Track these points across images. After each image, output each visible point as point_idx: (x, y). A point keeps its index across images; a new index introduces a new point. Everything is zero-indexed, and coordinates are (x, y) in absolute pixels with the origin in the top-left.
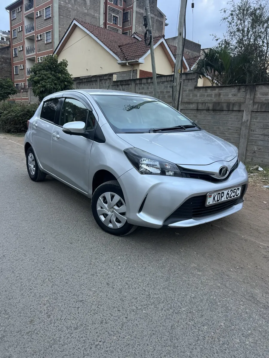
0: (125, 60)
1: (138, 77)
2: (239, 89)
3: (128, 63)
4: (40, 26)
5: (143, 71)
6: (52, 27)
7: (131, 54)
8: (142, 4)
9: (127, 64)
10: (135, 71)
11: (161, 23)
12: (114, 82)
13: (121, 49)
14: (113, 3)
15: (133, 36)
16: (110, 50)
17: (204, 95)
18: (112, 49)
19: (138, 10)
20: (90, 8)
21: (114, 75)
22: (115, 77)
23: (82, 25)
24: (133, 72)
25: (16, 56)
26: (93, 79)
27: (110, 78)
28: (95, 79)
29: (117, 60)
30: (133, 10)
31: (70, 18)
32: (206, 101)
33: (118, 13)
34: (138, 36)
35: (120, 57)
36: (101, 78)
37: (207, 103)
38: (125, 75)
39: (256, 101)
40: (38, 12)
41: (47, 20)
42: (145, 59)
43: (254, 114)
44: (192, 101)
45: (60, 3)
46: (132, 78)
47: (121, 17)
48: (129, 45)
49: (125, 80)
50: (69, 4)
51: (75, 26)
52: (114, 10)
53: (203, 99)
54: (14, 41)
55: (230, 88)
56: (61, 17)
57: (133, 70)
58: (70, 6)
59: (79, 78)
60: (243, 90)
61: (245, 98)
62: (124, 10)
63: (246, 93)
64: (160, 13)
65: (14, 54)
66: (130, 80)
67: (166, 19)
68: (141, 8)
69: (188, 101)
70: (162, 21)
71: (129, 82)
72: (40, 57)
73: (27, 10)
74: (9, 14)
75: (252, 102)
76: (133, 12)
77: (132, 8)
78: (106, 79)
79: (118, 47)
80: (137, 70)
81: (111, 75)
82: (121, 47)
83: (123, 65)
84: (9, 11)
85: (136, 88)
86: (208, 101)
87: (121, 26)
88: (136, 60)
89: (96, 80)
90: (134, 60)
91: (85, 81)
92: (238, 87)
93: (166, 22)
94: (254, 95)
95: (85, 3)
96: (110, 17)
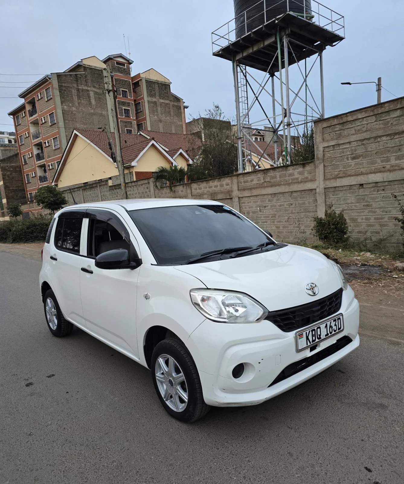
1: (135, 180)
2: (183, 187)
4: (47, 132)
5: (139, 172)
6: (58, 133)
7: (126, 158)
8: (153, 92)
11: (178, 108)
12: (110, 186)
14: (121, 96)
15: (139, 133)
16: (108, 156)
19: (150, 99)
20: (96, 107)
21: (109, 181)
22: (110, 183)
24: (130, 174)
25: (26, 163)
27: (106, 183)
29: (115, 165)
30: (144, 100)
31: (76, 121)
33: (129, 104)
34: (143, 132)
39: (193, 194)
40: (43, 118)
41: (53, 126)
42: (137, 162)
45: (64, 108)
46: (130, 181)
47: (132, 109)
48: (126, 149)
50: (73, 107)
51: (76, 136)
52: (124, 104)
54: (22, 147)
56: (66, 121)
57: (130, 173)
58: (74, 109)
59: (88, 183)
60: (185, 187)
61: (187, 193)
62: (135, 101)
63: (187, 189)
64: (176, 97)
65: (23, 161)
67: (184, 102)
68: (153, 97)
70: (180, 105)
72: (50, 164)
73: (31, 115)
74: (13, 120)
75: (191, 195)
76: (144, 102)
77: (143, 98)
78: (104, 185)
80: (132, 172)
81: (106, 181)
84: (12, 116)
87: (135, 118)
88: (129, 164)
92: (183, 185)
93: (185, 104)
94: (191, 190)
95: (90, 103)
96: (121, 111)
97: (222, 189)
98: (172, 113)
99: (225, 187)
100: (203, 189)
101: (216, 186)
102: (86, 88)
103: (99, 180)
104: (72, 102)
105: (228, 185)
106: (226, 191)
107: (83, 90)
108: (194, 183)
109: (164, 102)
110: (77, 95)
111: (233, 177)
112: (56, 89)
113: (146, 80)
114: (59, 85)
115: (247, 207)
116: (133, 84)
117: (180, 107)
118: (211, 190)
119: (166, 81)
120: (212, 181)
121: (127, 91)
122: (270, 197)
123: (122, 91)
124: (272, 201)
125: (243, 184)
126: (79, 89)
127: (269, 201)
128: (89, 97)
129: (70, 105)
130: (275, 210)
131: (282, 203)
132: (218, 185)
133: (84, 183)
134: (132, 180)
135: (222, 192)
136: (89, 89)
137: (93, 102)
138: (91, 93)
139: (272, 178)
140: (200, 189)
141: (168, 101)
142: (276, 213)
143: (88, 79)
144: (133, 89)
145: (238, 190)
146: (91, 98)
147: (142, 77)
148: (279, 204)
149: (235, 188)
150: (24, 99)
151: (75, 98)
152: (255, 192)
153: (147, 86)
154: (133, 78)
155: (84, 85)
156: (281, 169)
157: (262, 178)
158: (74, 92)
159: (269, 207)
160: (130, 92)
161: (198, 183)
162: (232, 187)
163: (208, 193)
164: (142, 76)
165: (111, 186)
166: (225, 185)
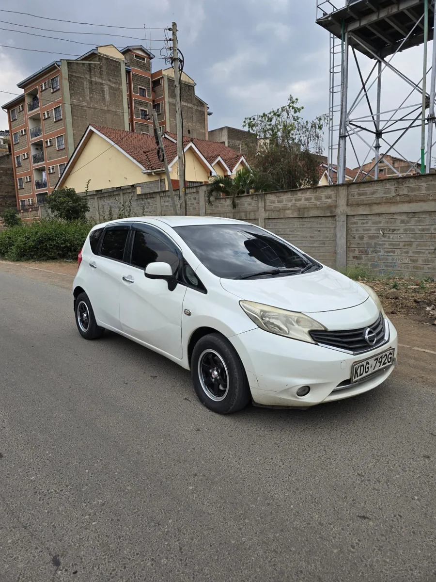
0: (150, 168)
1: (167, 188)
2: (253, 198)
3: (154, 172)
4: (49, 130)
5: (172, 180)
6: (65, 130)
9: (153, 174)
10: (163, 181)
11: (202, 113)
13: (146, 155)
14: (139, 94)
15: (163, 136)
16: (134, 158)
17: (224, 206)
18: (135, 157)
19: (171, 100)
20: (110, 104)
21: (137, 188)
22: (139, 191)
23: (99, 131)
24: (161, 182)
25: (19, 165)
26: (115, 194)
27: (133, 191)
28: (117, 193)
29: (142, 170)
30: (165, 101)
31: (86, 118)
32: (227, 211)
33: (146, 105)
34: (169, 135)
35: (145, 166)
36: (124, 192)
37: (228, 213)
38: (152, 185)
39: (267, 208)
40: (46, 112)
41: (58, 123)
42: (172, 167)
43: (267, 221)
44: (215, 212)
45: (73, 101)
46: (160, 190)
47: (150, 110)
49: (149, 193)
50: (83, 101)
51: (92, 132)
52: (141, 103)
53: (224, 210)
54: (16, 147)
55: (246, 198)
56: (75, 117)
57: (161, 180)
58: (85, 104)
59: (101, 190)
60: (255, 199)
61: (258, 207)
62: (154, 101)
63: (258, 202)
64: (200, 101)
65: (16, 163)
66: (155, 193)
67: (208, 108)
68: (173, 98)
69: (211, 212)
70: (203, 110)
71: (154, 195)
72: (51, 167)
73: (31, 108)
74: (7, 115)
75: (263, 210)
76: (165, 104)
77: (163, 98)
78: (130, 193)
79: (143, 153)
80: (165, 179)
82: (147, 154)
83: (150, 174)
84: (6, 110)
85: (162, 201)
86: (229, 211)
89: (119, 194)
90: (160, 169)
91: (107, 195)
92: (252, 197)
93: (209, 111)
94: (265, 203)
95: (104, 99)
96: (137, 111)
97: (318, 203)
98: (194, 119)
99: (324, 200)
100: (284, 203)
101: (307, 199)
102: (100, 81)
103: (117, 188)
104: (84, 97)
105: (329, 197)
106: (325, 205)
107: (96, 83)
108: (271, 193)
109: (186, 105)
110: (89, 88)
111: (340, 188)
112: (66, 79)
113: (168, 79)
114: (69, 75)
115: (360, 229)
116: (152, 82)
117: (204, 113)
118: (298, 204)
119: (191, 81)
120: (301, 192)
121: (145, 90)
122: (404, 216)
123: (140, 88)
124: (408, 222)
125: (356, 197)
126: (91, 81)
127: (403, 222)
128: (103, 91)
129: (81, 99)
130: (411, 235)
131: (427, 227)
132: (311, 198)
133: (96, 191)
134: (163, 190)
135: (317, 208)
136: (104, 82)
137: (107, 97)
138: (105, 87)
139: (412, 189)
140: (279, 202)
141: (191, 105)
142: (412, 240)
143: (102, 71)
144: (153, 88)
145: (347, 205)
146: (105, 94)
147: (164, 75)
148: (420, 227)
149: (342, 202)
150: (23, 90)
151: (87, 92)
152: (377, 209)
153: (169, 85)
154: (153, 75)
155: (98, 77)
156: (431, 178)
157: (393, 190)
158: (86, 84)
159: (402, 231)
160: (149, 91)
161: (278, 194)
162: (336, 201)
163: (293, 208)
164: (164, 73)
165: (140, 195)
166: (323, 198)
